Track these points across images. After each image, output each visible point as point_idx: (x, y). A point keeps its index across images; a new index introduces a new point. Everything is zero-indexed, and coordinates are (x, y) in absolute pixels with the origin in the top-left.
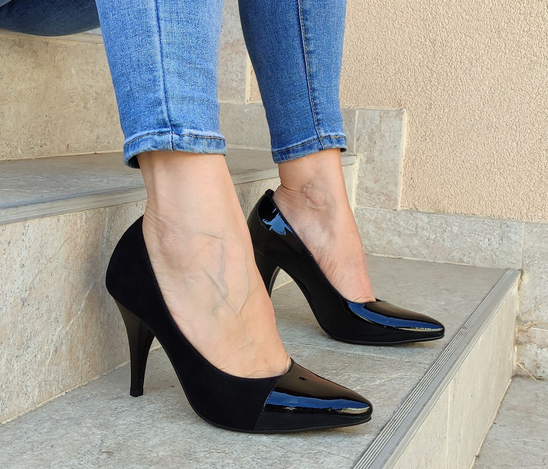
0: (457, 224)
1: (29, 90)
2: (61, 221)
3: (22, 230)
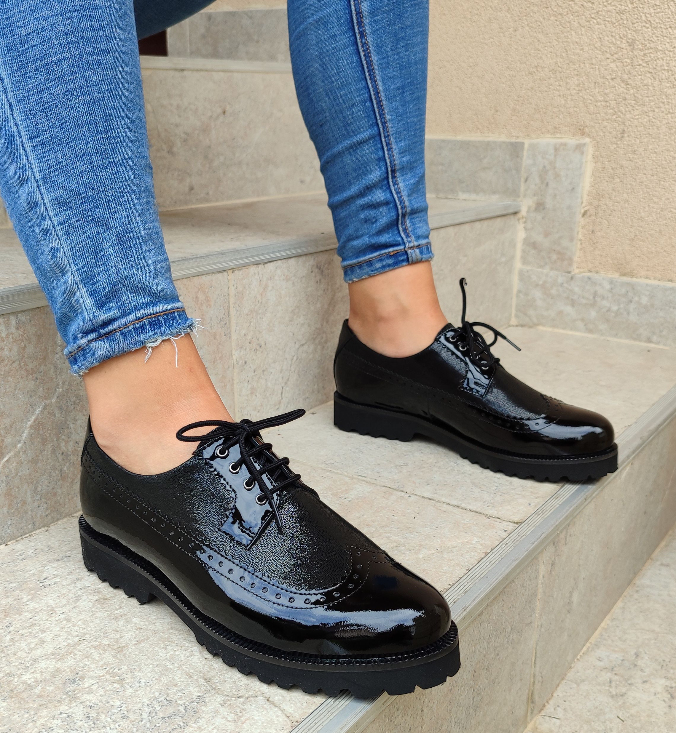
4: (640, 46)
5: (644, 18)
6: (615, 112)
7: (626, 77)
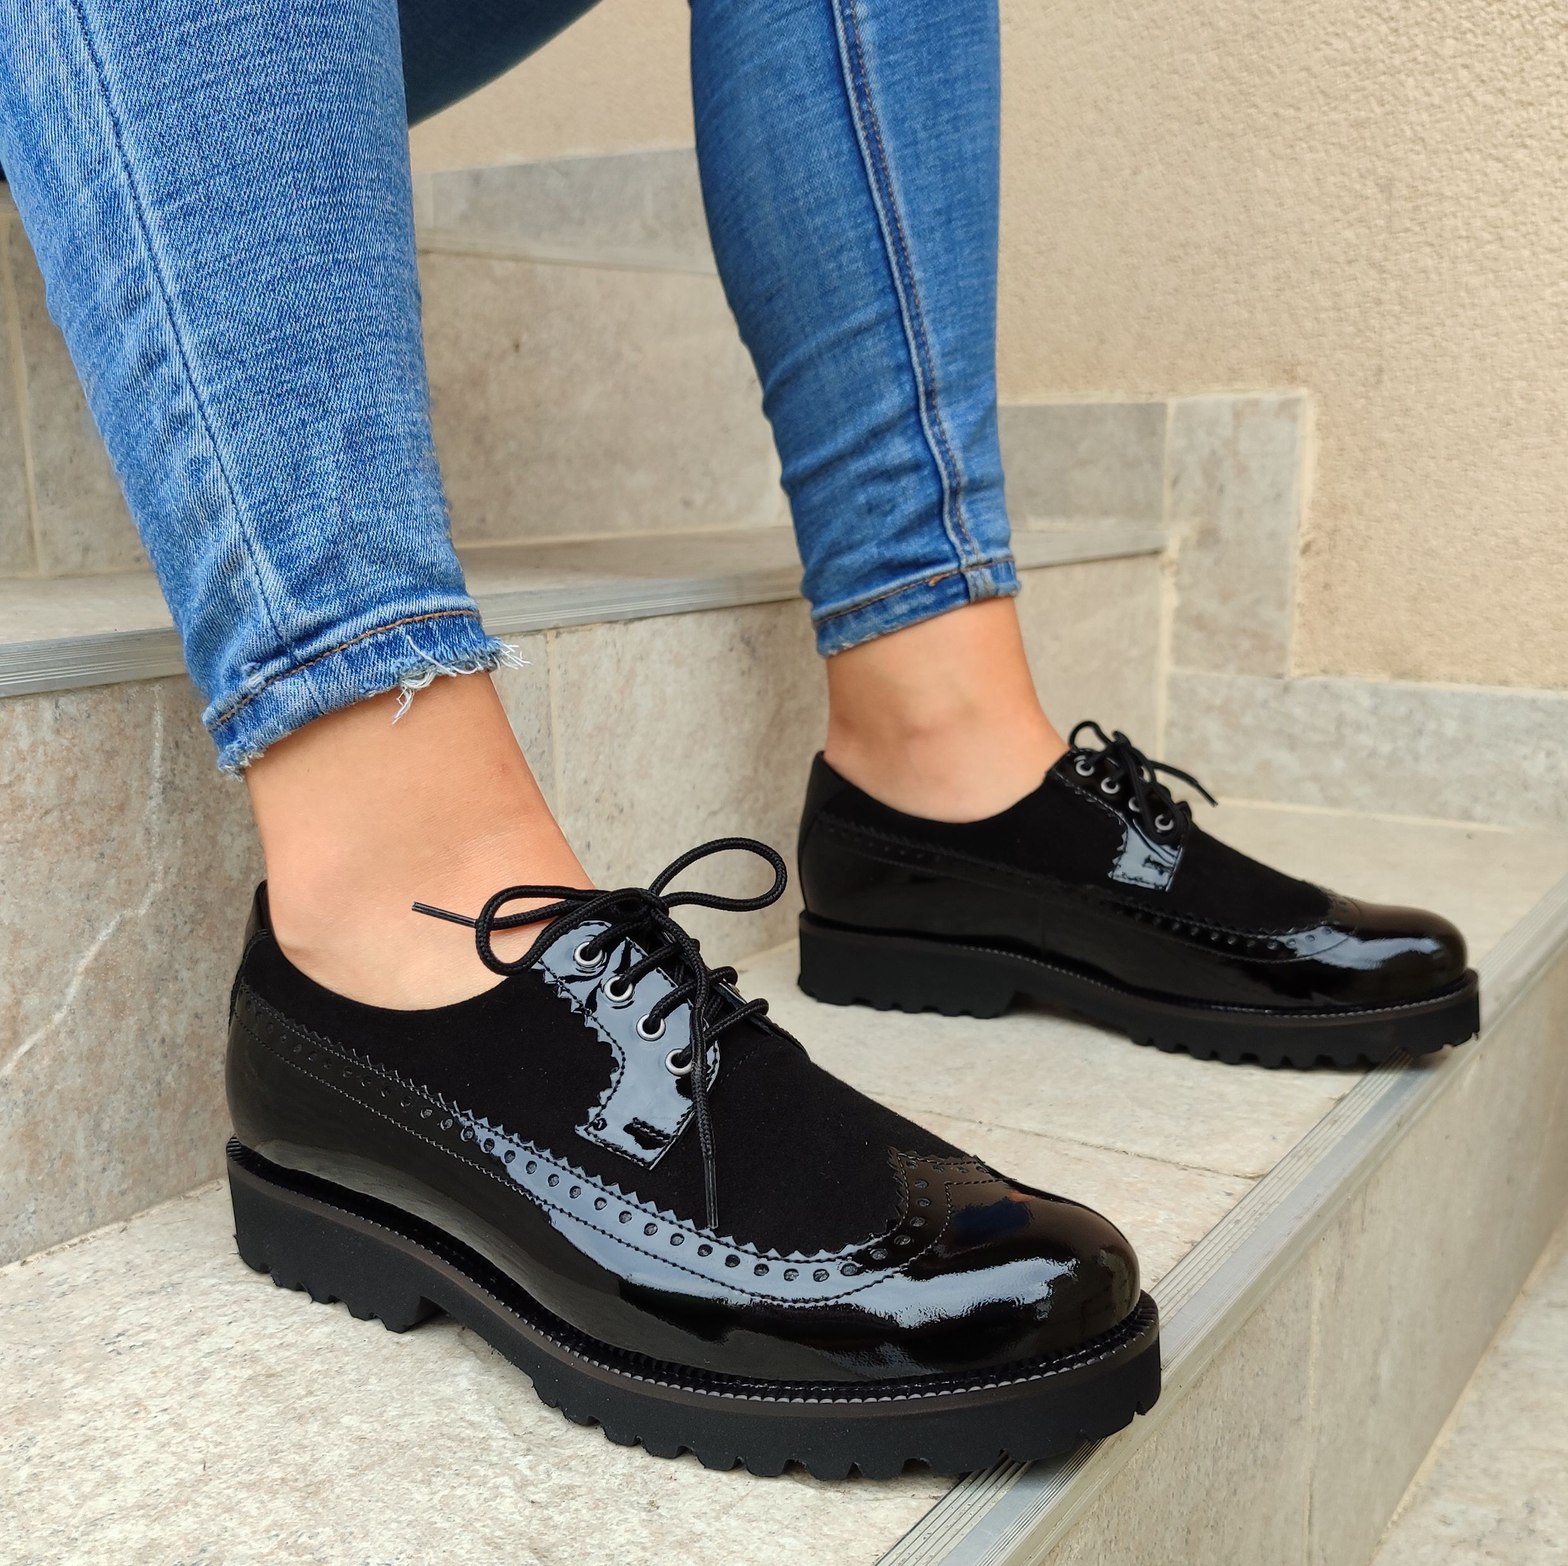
4: (1405, 192)
5: (1409, 133)
6: (1360, 331)
7: (1378, 255)
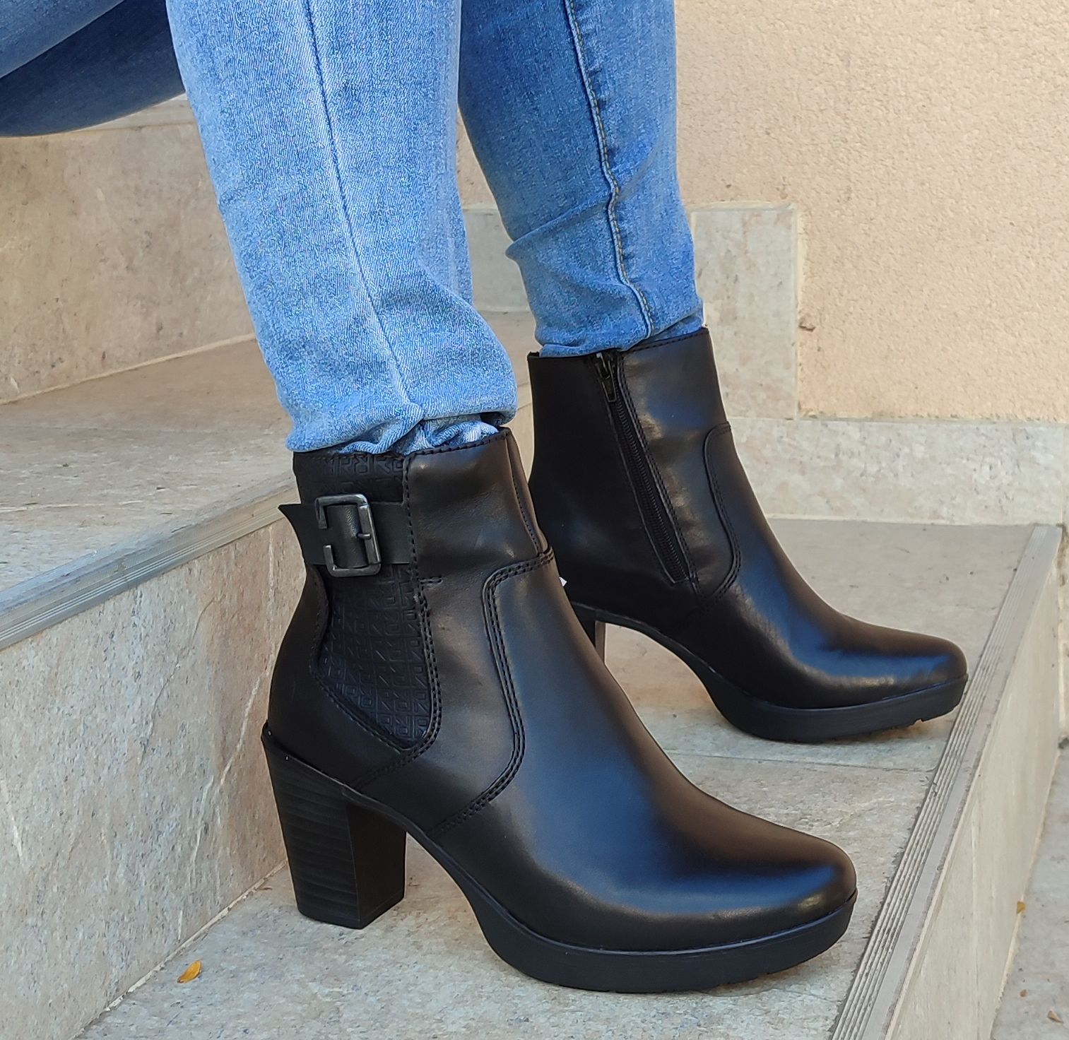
0: (923, 440)
1: (19, 251)
2: (195, 572)
3: (131, 605)
